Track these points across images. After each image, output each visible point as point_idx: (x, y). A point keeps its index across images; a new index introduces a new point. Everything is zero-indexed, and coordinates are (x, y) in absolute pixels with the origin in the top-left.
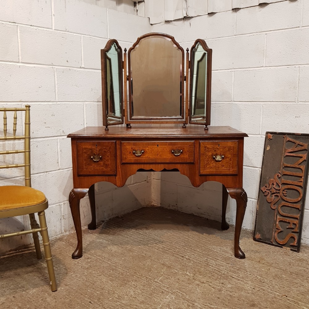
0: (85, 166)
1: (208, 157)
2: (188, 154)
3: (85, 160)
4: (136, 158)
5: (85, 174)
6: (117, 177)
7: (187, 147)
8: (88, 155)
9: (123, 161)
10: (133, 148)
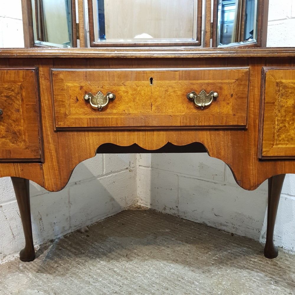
1: (285, 111)
2: (231, 104)
6: (45, 166)
7: (229, 83)
9: (59, 123)
10: (85, 88)
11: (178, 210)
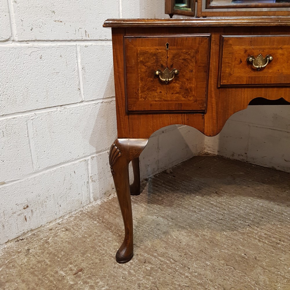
0: (142, 92)
3: (142, 80)
4: (253, 74)
5: (141, 109)
6: (206, 116)
8: (149, 68)
9: (224, 81)
10: (248, 51)
11: (247, 156)
